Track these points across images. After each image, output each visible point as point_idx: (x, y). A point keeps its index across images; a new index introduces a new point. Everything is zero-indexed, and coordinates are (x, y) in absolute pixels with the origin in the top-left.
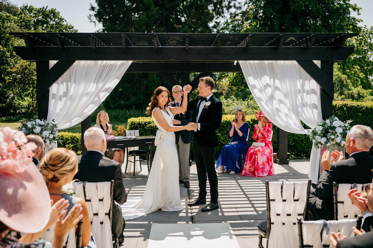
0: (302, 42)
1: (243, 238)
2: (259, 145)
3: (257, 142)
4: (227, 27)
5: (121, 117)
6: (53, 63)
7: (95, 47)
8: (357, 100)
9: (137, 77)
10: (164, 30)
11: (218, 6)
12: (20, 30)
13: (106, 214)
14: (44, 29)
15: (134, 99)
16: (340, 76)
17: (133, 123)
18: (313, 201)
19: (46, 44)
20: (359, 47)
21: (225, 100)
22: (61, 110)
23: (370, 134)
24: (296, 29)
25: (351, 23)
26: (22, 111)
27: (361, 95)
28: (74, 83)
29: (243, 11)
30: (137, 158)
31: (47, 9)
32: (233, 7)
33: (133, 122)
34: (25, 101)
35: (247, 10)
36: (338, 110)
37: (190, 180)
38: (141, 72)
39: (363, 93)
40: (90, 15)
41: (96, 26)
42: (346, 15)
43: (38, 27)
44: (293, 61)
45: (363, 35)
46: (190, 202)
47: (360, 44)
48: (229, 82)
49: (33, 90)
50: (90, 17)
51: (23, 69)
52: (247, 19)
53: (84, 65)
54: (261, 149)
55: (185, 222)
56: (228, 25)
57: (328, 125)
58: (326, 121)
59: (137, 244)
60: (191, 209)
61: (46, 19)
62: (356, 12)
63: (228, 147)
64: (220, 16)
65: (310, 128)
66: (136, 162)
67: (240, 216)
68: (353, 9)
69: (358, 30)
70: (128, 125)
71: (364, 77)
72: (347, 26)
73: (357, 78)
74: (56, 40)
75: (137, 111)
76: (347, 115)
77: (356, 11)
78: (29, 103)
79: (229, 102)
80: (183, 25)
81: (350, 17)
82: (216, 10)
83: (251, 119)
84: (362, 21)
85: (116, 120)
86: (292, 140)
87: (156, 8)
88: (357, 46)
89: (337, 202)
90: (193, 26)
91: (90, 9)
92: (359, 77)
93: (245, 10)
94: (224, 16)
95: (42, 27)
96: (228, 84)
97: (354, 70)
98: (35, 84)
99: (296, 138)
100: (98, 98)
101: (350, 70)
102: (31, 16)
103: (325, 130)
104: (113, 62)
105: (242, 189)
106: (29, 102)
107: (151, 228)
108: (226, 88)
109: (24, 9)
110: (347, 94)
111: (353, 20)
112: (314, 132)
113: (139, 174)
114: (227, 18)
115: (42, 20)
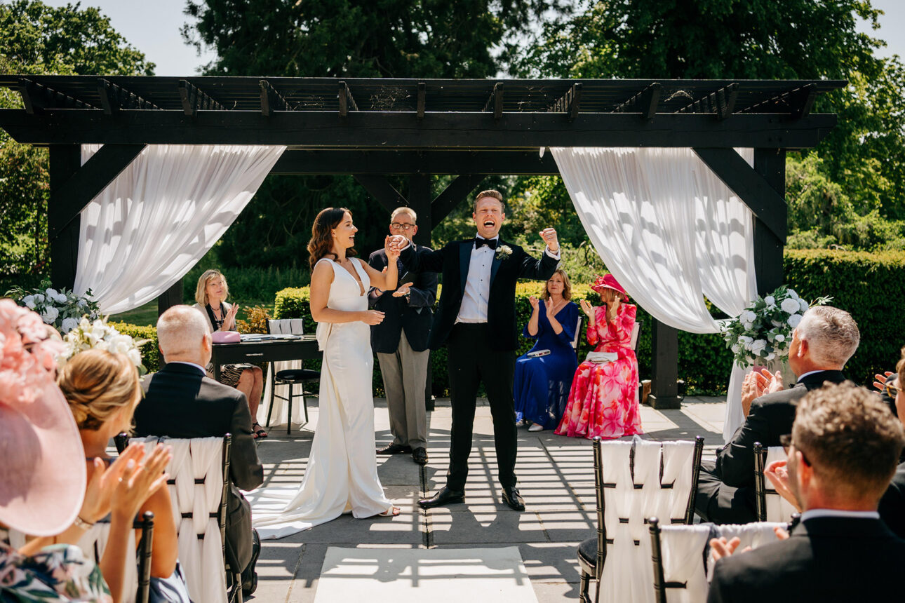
0: (707, 102)
1: (548, 583)
2: (604, 359)
3: (598, 350)
4: (536, 59)
5: (262, 288)
6: (90, 150)
7: (194, 112)
8: (867, 248)
9: (305, 185)
10: (375, 64)
11: (514, 5)
12: (9, 63)
13: (212, 515)
14: (70, 60)
15: (296, 242)
16: (821, 186)
17: (288, 303)
18: (712, 489)
19: (73, 104)
20: (878, 111)
21: (528, 244)
22: (108, 265)
23: (843, 327)
24: (711, 65)
25: (857, 49)
26: (9, 269)
27: (877, 234)
28: (143, 199)
29: (578, 17)
30: (298, 388)
31: (78, 11)
32: (551, 8)
33: (288, 299)
34: (18, 245)
35: (587, 15)
36: (807, 272)
37: (427, 445)
38: (314, 174)
39: (881, 231)
40: (186, 26)
41: (200, 53)
42: (844, 28)
43: (54, 55)
44: (684, 149)
45: (886, 81)
46: (426, 498)
47: (882, 101)
48: (539, 198)
49: (37, 217)
50: (185, 32)
51: (13, 164)
52: (587, 38)
53: (166, 155)
54: (607, 369)
55: (409, 546)
56: (538, 53)
57: (770, 308)
58: (767, 298)
59: (289, 595)
60: (426, 515)
61: (76, 34)
62: (870, 20)
63: (526, 362)
64: (517, 29)
65: (726, 317)
66: (293, 398)
67: (545, 531)
68: (861, 12)
69: (875, 67)
70: (276, 306)
71: (891, 187)
72: (845, 56)
73: (870, 190)
74: (98, 94)
75: (303, 271)
76: (831, 285)
77: (870, 18)
78: (28, 250)
79: (537, 250)
80: (424, 53)
81: (854, 34)
82: (508, 15)
83: (588, 294)
84: (885, 44)
85: (248, 294)
86: (690, 347)
87: (354, 10)
88: (874, 107)
89: (765, 491)
90: (449, 55)
91: (187, 10)
92: (876, 189)
93: (583, 15)
94: (529, 31)
95: (65, 56)
96: (539, 205)
97: (865, 170)
98: (45, 202)
99: (701, 342)
100: (199, 239)
101: (853, 170)
102: (36, 27)
103: (763, 320)
104: (237, 149)
105: (557, 469)
106: (28, 248)
107: (324, 558)
108: (532, 214)
109: (18, 8)
110: (840, 231)
111: (860, 42)
112: (736, 327)
113: (302, 430)
114: (535, 36)
115: (63, 36)
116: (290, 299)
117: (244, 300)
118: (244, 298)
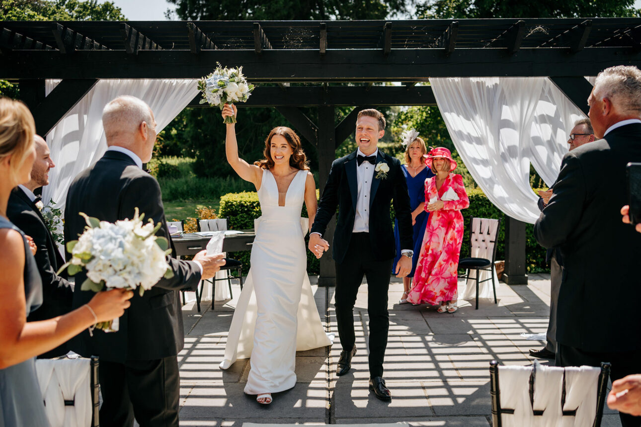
7: (136, 51)
9: (252, 121)
17: (229, 205)
19: (34, 45)
31: (98, 4)
33: (229, 202)
40: (169, 11)
44: (543, 78)
50: (168, 15)
64: (398, 10)
67: (431, 407)
70: (220, 208)
81: (634, 10)
94: (406, 11)
114: (410, 14)
116: (230, 202)
117: (211, 200)
118: (211, 199)
